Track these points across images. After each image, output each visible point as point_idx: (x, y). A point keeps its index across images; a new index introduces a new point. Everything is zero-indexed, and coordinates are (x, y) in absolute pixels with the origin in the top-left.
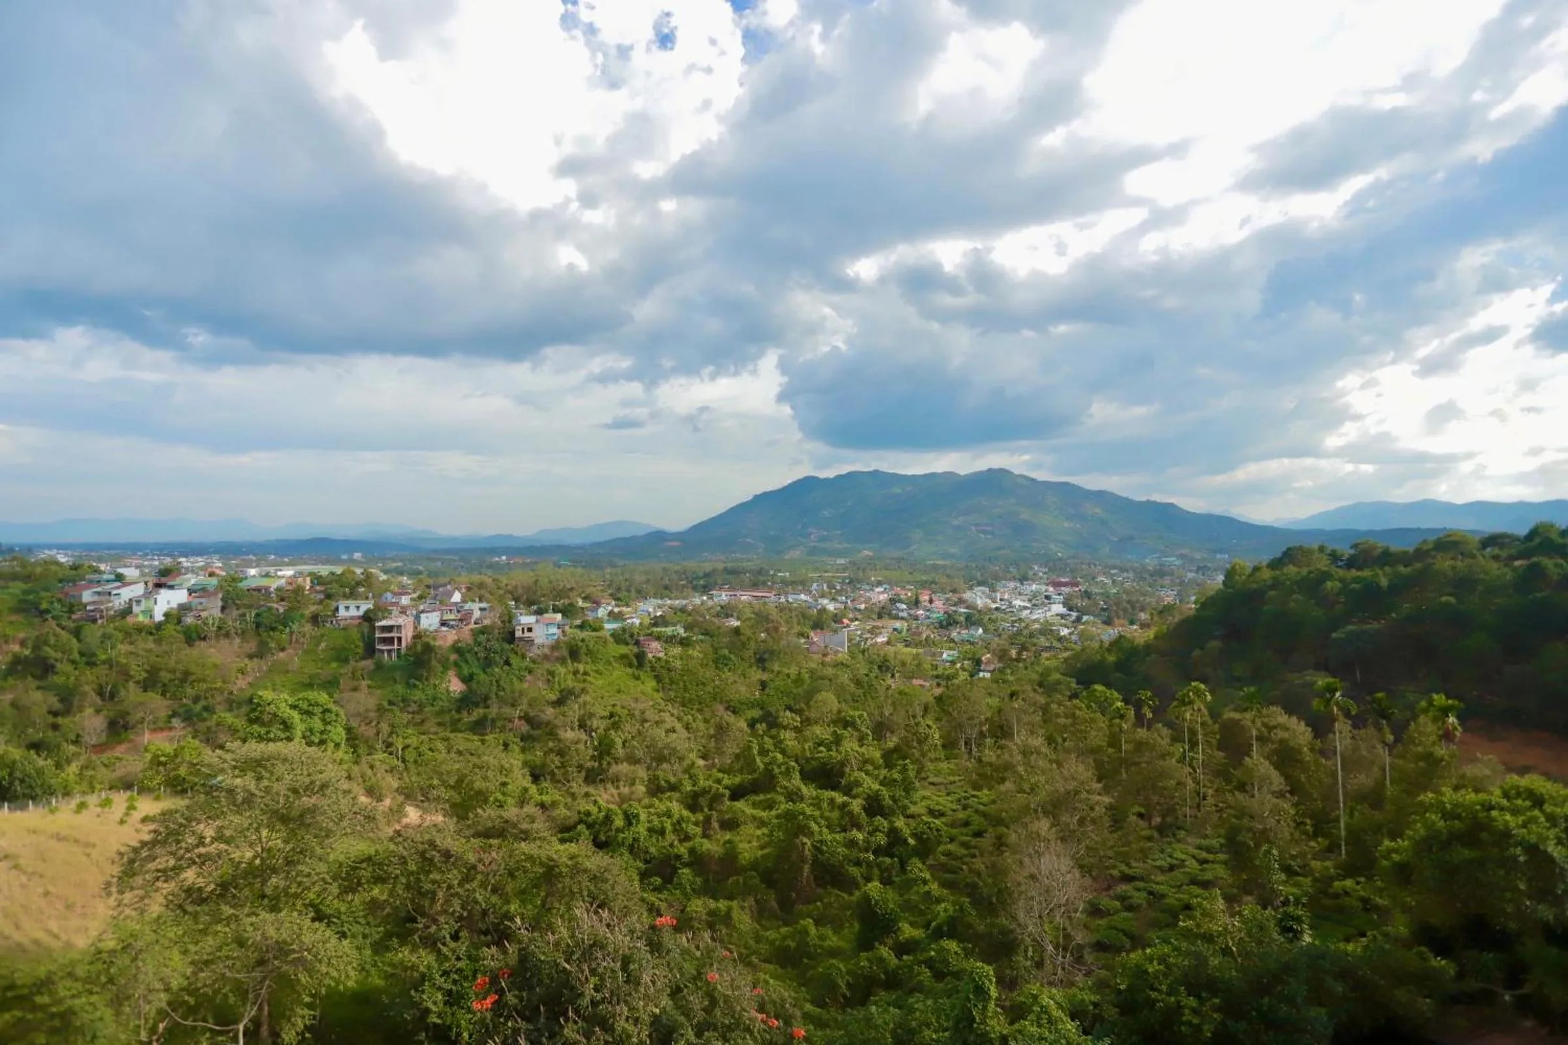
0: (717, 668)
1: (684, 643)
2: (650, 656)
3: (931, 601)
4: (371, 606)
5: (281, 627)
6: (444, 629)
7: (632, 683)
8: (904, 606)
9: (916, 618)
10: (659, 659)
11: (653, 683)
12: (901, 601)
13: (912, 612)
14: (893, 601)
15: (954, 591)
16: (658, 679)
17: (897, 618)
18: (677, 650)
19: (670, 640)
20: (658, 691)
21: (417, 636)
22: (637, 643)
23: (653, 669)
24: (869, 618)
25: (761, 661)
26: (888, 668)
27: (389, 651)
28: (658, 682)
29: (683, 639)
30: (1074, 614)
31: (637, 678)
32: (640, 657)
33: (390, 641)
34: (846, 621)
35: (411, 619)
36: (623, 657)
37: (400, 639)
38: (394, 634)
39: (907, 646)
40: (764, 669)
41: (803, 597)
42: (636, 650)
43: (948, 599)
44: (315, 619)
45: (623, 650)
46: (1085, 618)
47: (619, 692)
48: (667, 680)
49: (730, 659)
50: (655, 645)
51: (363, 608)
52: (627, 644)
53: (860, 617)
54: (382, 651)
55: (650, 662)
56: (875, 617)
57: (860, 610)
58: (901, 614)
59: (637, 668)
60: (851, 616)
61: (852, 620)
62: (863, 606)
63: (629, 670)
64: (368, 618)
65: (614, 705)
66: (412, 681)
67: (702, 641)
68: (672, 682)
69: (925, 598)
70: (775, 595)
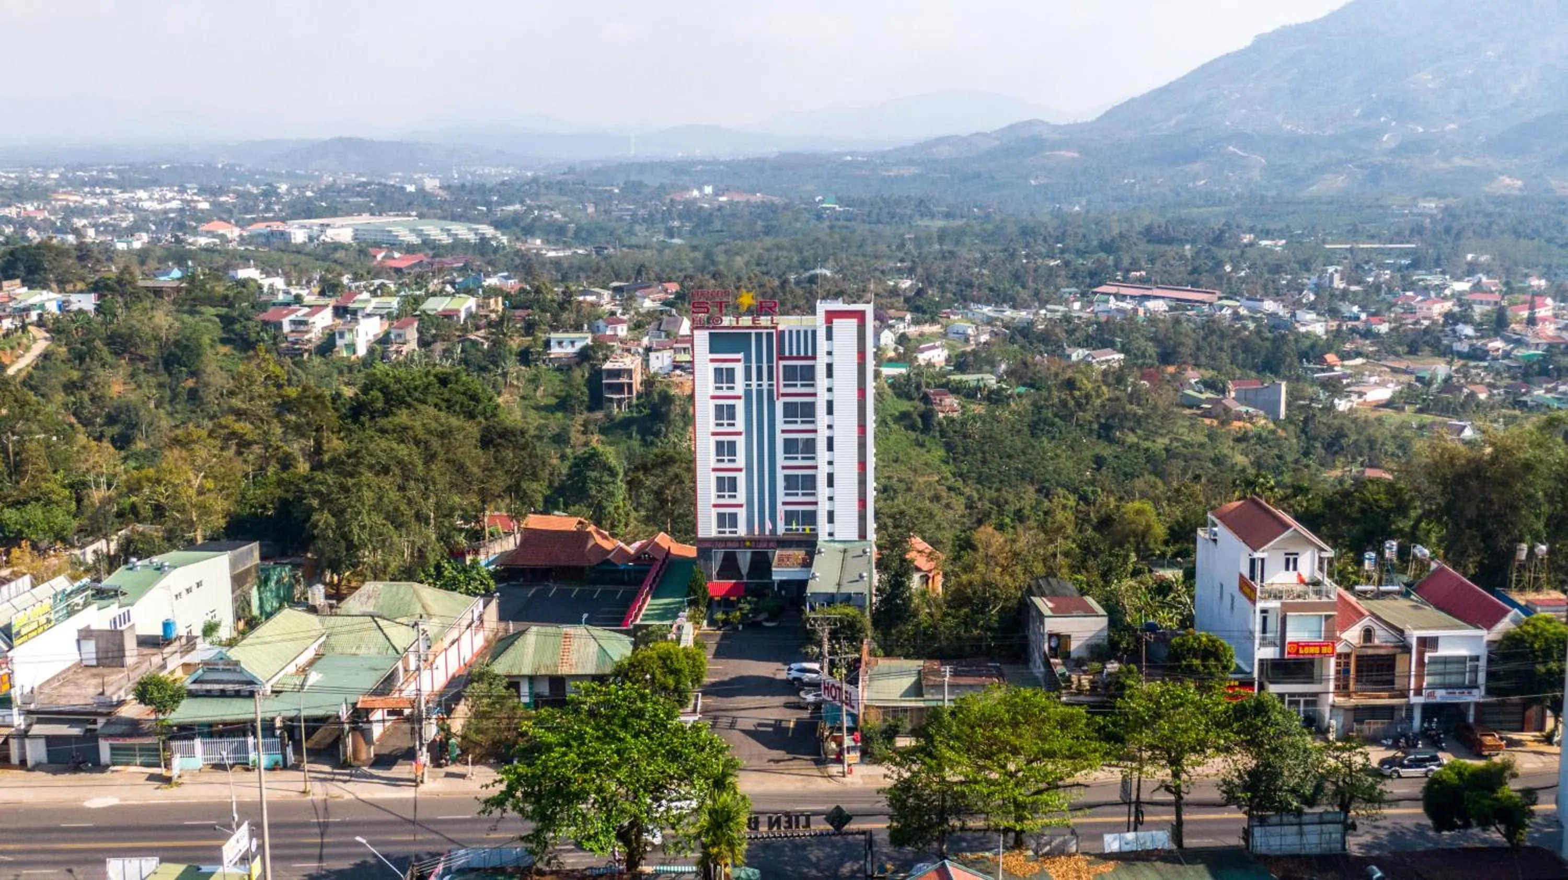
0: (1033, 435)
1: (995, 398)
2: (941, 415)
4: (589, 341)
5: (491, 367)
6: (678, 372)
7: (914, 452)
8: (1472, 330)
9: (1480, 355)
10: (953, 420)
11: (942, 453)
13: (1479, 342)
16: (949, 447)
18: (978, 409)
19: (970, 394)
20: (946, 462)
21: (649, 383)
22: (926, 399)
23: (943, 433)
25: (1105, 432)
27: (620, 401)
28: (948, 451)
29: (991, 392)
31: (922, 445)
32: (927, 417)
33: (619, 388)
34: (1332, 356)
35: (638, 360)
36: (904, 416)
37: (630, 386)
38: (624, 380)
41: (1269, 306)
42: (922, 406)
44: (525, 357)
45: (905, 406)
47: (896, 461)
48: (960, 449)
49: (1053, 424)
50: (951, 401)
51: (579, 345)
52: (910, 398)
53: (1367, 349)
54: (611, 400)
55: (940, 424)
58: (1457, 346)
59: (922, 432)
60: (1349, 346)
63: (913, 435)
64: (584, 355)
65: (889, 478)
66: (650, 438)
67: (1020, 396)
68: (966, 453)
70: (1220, 298)
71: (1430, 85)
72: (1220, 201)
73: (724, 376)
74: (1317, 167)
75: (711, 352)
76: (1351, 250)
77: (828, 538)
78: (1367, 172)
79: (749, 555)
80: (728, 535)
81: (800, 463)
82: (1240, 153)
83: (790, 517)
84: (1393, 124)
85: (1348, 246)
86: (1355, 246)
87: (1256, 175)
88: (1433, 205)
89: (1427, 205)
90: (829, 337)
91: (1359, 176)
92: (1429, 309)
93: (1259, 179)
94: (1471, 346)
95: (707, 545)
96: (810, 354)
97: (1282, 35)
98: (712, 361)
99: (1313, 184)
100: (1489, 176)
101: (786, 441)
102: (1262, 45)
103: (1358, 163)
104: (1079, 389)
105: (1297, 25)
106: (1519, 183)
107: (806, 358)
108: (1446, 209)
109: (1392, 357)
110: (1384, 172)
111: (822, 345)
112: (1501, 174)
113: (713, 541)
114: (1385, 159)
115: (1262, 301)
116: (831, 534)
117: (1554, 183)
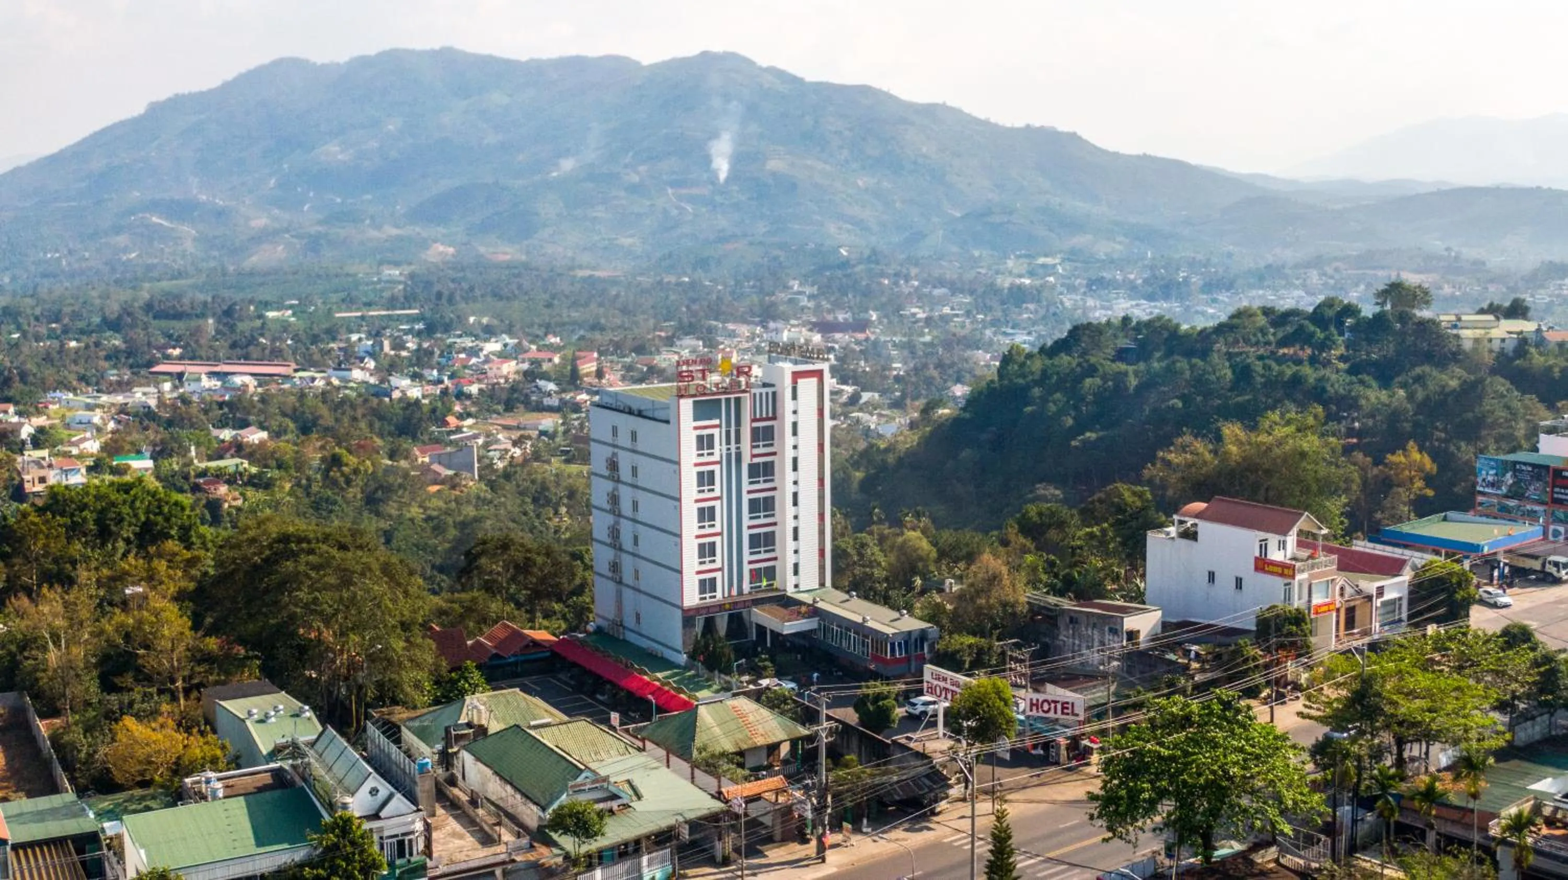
3: (600, 374)
8: (551, 386)
9: (576, 408)
12: (546, 377)
13: (568, 396)
14: (530, 375)
15: (640, 349)
17: (540, 408)
22: (198, 488)
24: (490, 411)
26: (548, 502)
29: (254, 477)
30: (849, 389)
34: (451, 419)
39: (567, 461)
40: (378, 514)
43: (629, 368)
46: (866, 396)
50: (221, 490)
52: (181, 490)
53: (473, 409)
56: (500, 408)
57: (469, 396)
58: (547, 401)
60: (458, 408)
61: (461, 417)
62: (474, 389)
69: (588, 367)
70: (296, 371)
71: (340, 157)
72: (180, 274)
73: (705, 443)
74: (253, 238)
75: (695, 420)
76: (363, 318)
77: (794, 590)
78: (306, 241)
79: (726, 618)
80: (708, 600)
81: (762, 521)
82: (165, 223)
83: (756, 575)
84: (311, 194)
85: (359, 314)
86: (366, 313)
87: (189, 246)
88: (397, 272)
89: (392, 272)
90: (795, 397)
91: (298, 246)
92: (498, 369)
93: (193, 250)
94: (561, 400)
95: (691, 613)
96: (770, 415)
97: (176, 104)
98: (696, 428)
99: (251, 255)
100: (424, 244)
101: (750, 500)
102: (157, 111)
103: (294, 233)
104: (347, 465)
105: (190, 94)
106: (451, 250)
107: (768, 419)
108: (412, 276)
109: (495, 416)
110: (322, 242)
111: (788, 405)
112: (435, 241)
113: (698, 610)
114: (320, 228)
115: (350, 370)
116: (796, 586)
117: (482, 250)
